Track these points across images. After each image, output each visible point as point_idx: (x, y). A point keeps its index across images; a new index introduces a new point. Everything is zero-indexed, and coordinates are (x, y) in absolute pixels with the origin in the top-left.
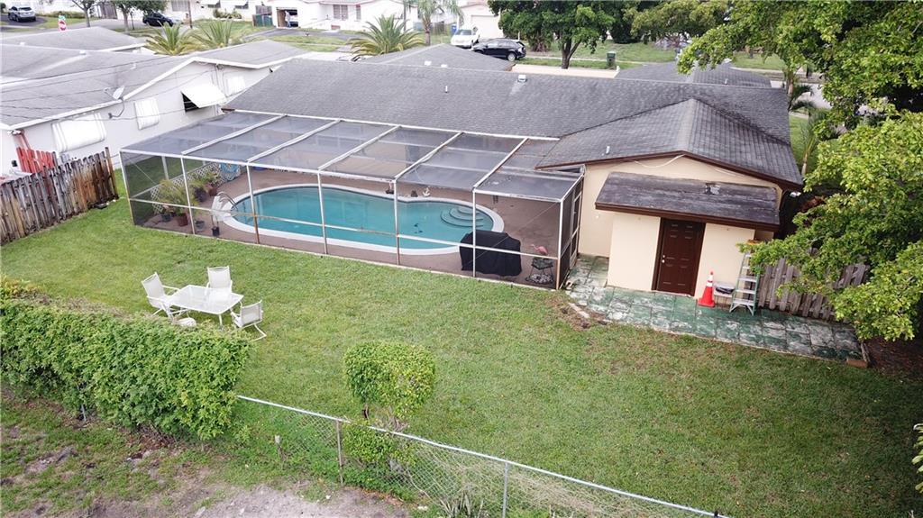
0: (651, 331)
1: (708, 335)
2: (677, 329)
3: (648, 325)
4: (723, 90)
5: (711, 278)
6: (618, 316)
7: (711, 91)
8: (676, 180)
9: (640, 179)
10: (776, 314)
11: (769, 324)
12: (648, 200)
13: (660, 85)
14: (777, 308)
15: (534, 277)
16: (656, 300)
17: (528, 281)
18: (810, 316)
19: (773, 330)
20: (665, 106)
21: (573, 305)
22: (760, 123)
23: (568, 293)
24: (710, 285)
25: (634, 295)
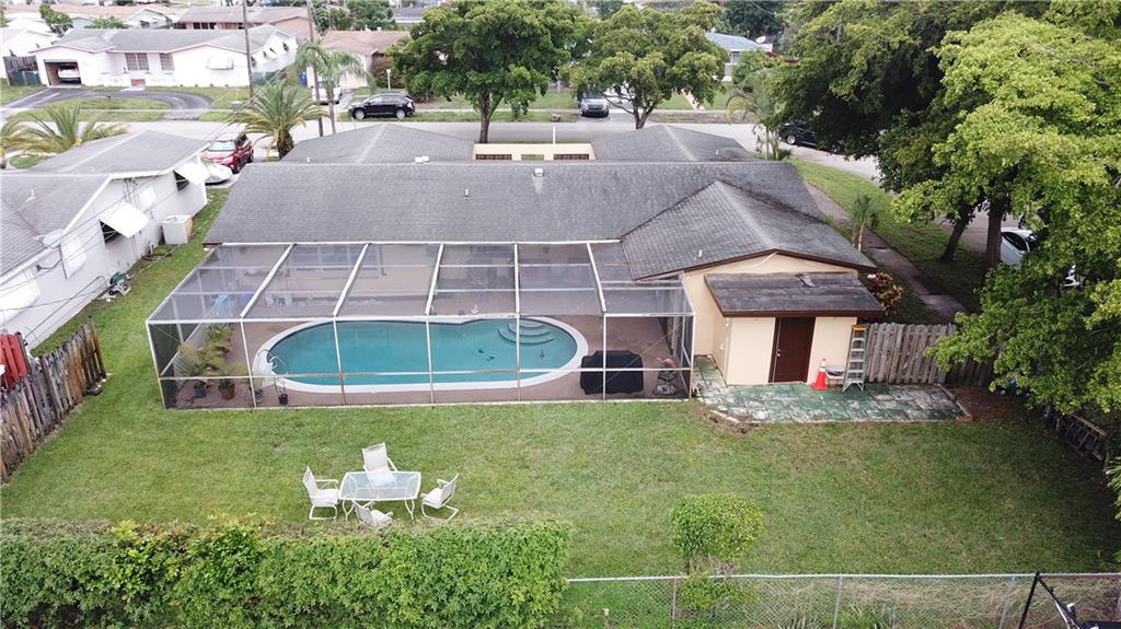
0: (798, 424)
1: (843, 418)
2: (816, 418)
3: (791, 419)
4: (738, 169)
5: (824, 364)
6: (761, 415)
7: (727, 170)
8: (768, 275)
9: (737, 279)
10: (878, 386)
11: (880, 397)
12: (763, 300)
13: (678, 167)
14: (876, 380)
15: (660, 388)
16: (779, 392)
17: (656, 395)
18: (902, 382)
19: (887, 402)
20: (697, 192)
21: (715, 412)
22: (790, 202)
23: (701, 399)
24: (823, 370)
25: (757, 390)
